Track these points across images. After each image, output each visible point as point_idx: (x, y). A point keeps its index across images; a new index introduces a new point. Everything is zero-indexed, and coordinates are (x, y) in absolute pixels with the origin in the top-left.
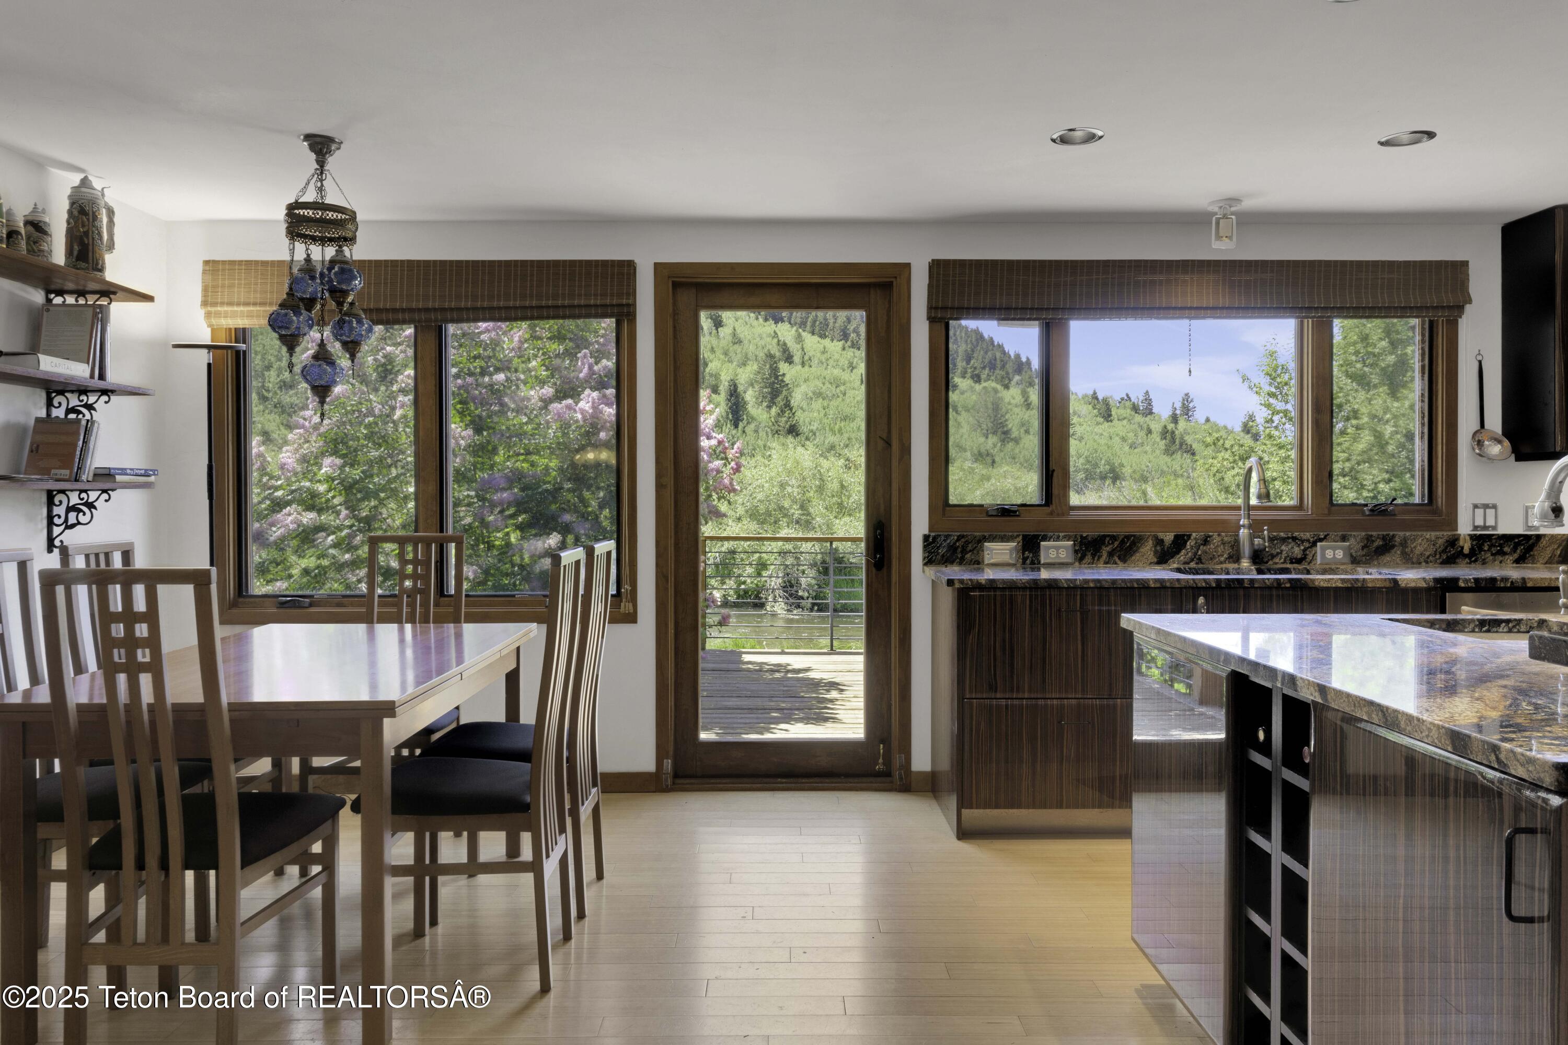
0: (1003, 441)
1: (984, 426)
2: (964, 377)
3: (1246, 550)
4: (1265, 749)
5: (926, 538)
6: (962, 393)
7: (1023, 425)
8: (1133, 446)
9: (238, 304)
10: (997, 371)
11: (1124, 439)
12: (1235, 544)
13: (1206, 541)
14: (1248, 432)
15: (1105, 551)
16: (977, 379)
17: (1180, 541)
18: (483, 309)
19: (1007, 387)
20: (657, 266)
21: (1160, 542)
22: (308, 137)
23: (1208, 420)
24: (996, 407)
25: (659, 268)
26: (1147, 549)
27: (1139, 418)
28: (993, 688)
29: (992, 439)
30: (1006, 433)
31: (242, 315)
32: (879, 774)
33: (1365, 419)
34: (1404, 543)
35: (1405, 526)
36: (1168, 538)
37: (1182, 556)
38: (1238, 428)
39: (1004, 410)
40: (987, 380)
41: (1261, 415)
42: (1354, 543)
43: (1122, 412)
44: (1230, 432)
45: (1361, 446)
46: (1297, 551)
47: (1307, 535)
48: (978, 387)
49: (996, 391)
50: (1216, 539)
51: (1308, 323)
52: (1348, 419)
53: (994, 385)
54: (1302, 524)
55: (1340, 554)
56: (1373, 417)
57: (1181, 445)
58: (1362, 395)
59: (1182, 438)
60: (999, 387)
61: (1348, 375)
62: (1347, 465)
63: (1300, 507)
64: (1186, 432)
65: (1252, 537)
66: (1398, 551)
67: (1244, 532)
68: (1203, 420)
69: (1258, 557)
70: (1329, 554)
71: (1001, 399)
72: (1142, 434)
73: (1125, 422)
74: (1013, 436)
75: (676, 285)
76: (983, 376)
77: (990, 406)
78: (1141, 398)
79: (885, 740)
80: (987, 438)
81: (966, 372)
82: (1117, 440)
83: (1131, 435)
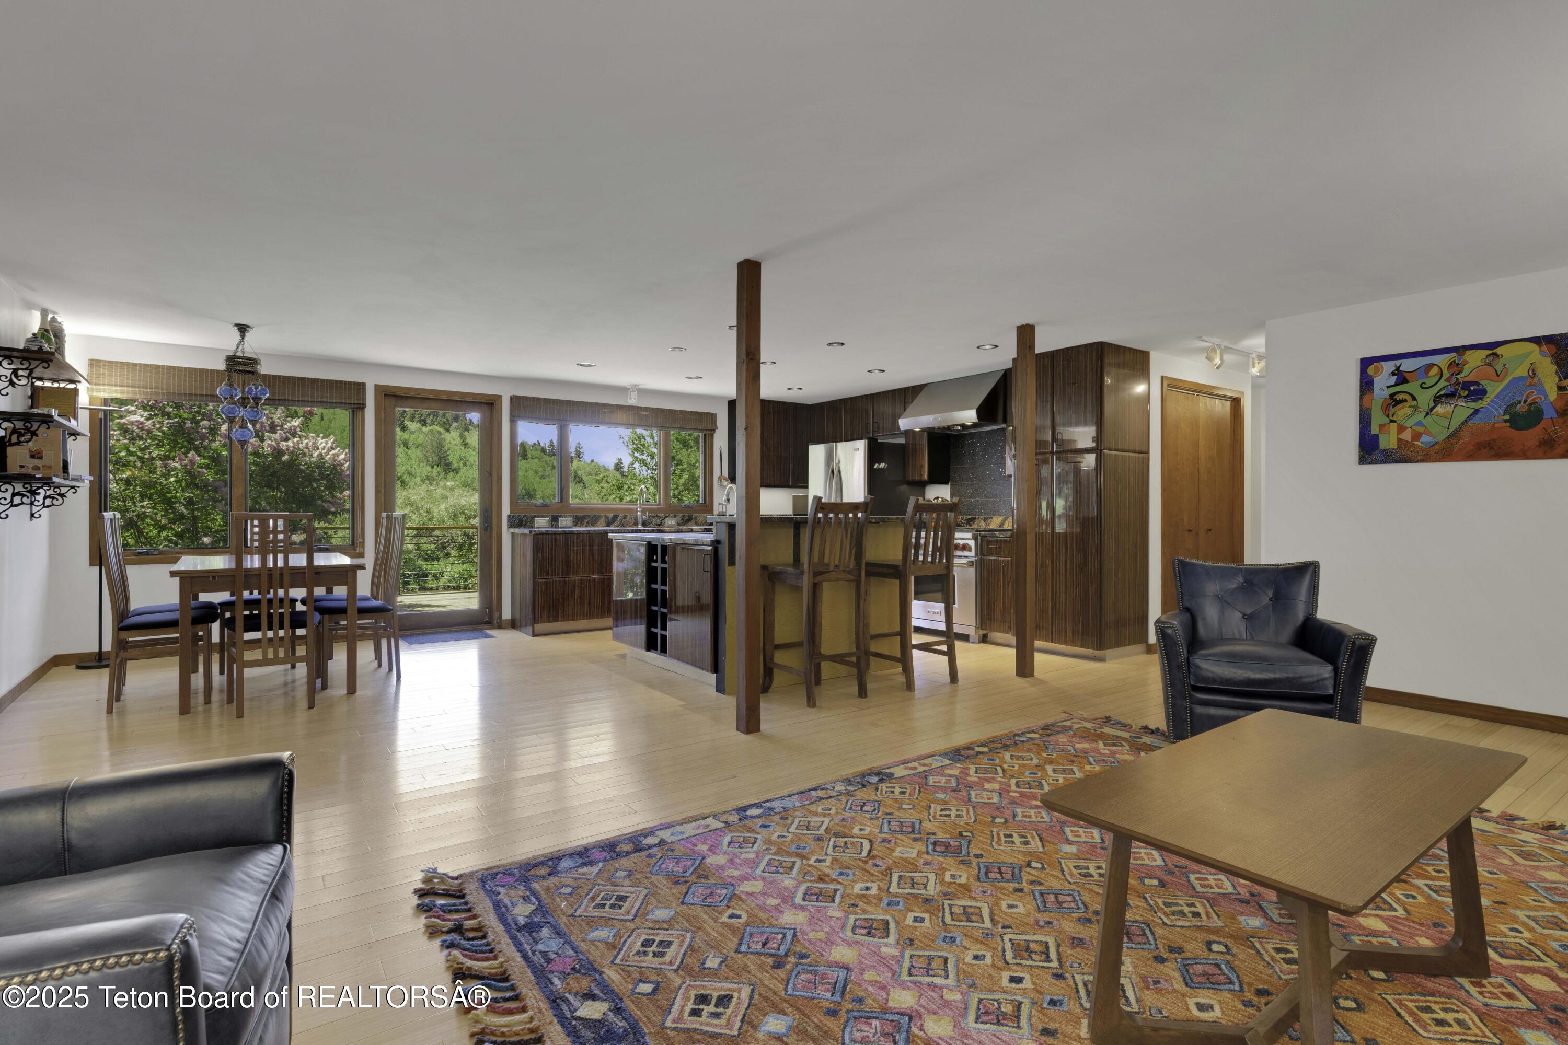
0: (445, 470)
1: (430, 459)
2: (412, 421)
3: (640, 521)
4: (656, 561)
5: (509, 516)
6: (412, 433)
7: (461, 459)
8: (542, 477)
9: (116, 385)
10: (439, 419)
11: (536, 472)
12: (636, 518)
13: (625, 517)
14: (618, 470)
15: (585, 521)
16: (424, 423)
17: (615, 518)
18: (279, 400)
19: (448, 431)
20: (376, 386)
21: (607, 518)
22: (236, 325)
23: (592, 461)
24: (440, 445)
25: (377, 387)
26: (602, 520)
27: (546, 458)
28: (547, 574)
29: (436, 470)
30: (448, 465)
31: (116, 392)
32: (485, 623)
33: (686, 466)
34: (696, 518)
35: (696, 512)
36: (611, 516)
37: (616, 523)
38: (612, 467)
39: (446, 448)
40: (432, 424)
41: (627, 461)
42: (679, 518)
43: (534, 453)
44: (607, 470)
45: (682, 481)
46: (659, 521)
47: (662, 515)
48: (424, 429)
49: (440, 433)
50: (629, 517)
51: (662, 432)
52: (677, 465)
53: (438, 428)
54: (660, 510)
55: (674, 522)
56: (689, 464)
57: (575, 477)
58: (684, 452)
59: (576, 472)
60: (442, 430)
61: (677, 440)
62: (676, 492)
63: (660, 504)
64: (578, 468)
65: (642, 515)
66: (693, 521)
67: (639, 513)
68: (589, 461)
69: (644, 524)
70: (670, 522)
71: (444, 439)
72: (549, 469)
73: (536, 461)
74: (454, 467)
75: (385, 395)
76: (429, 421)
77: (435, 444)
78: (548, 444)
79: (489, 608)
80: (433, 467)
81: (414, 418)
82: (531, 473)
83: (541, 469)
